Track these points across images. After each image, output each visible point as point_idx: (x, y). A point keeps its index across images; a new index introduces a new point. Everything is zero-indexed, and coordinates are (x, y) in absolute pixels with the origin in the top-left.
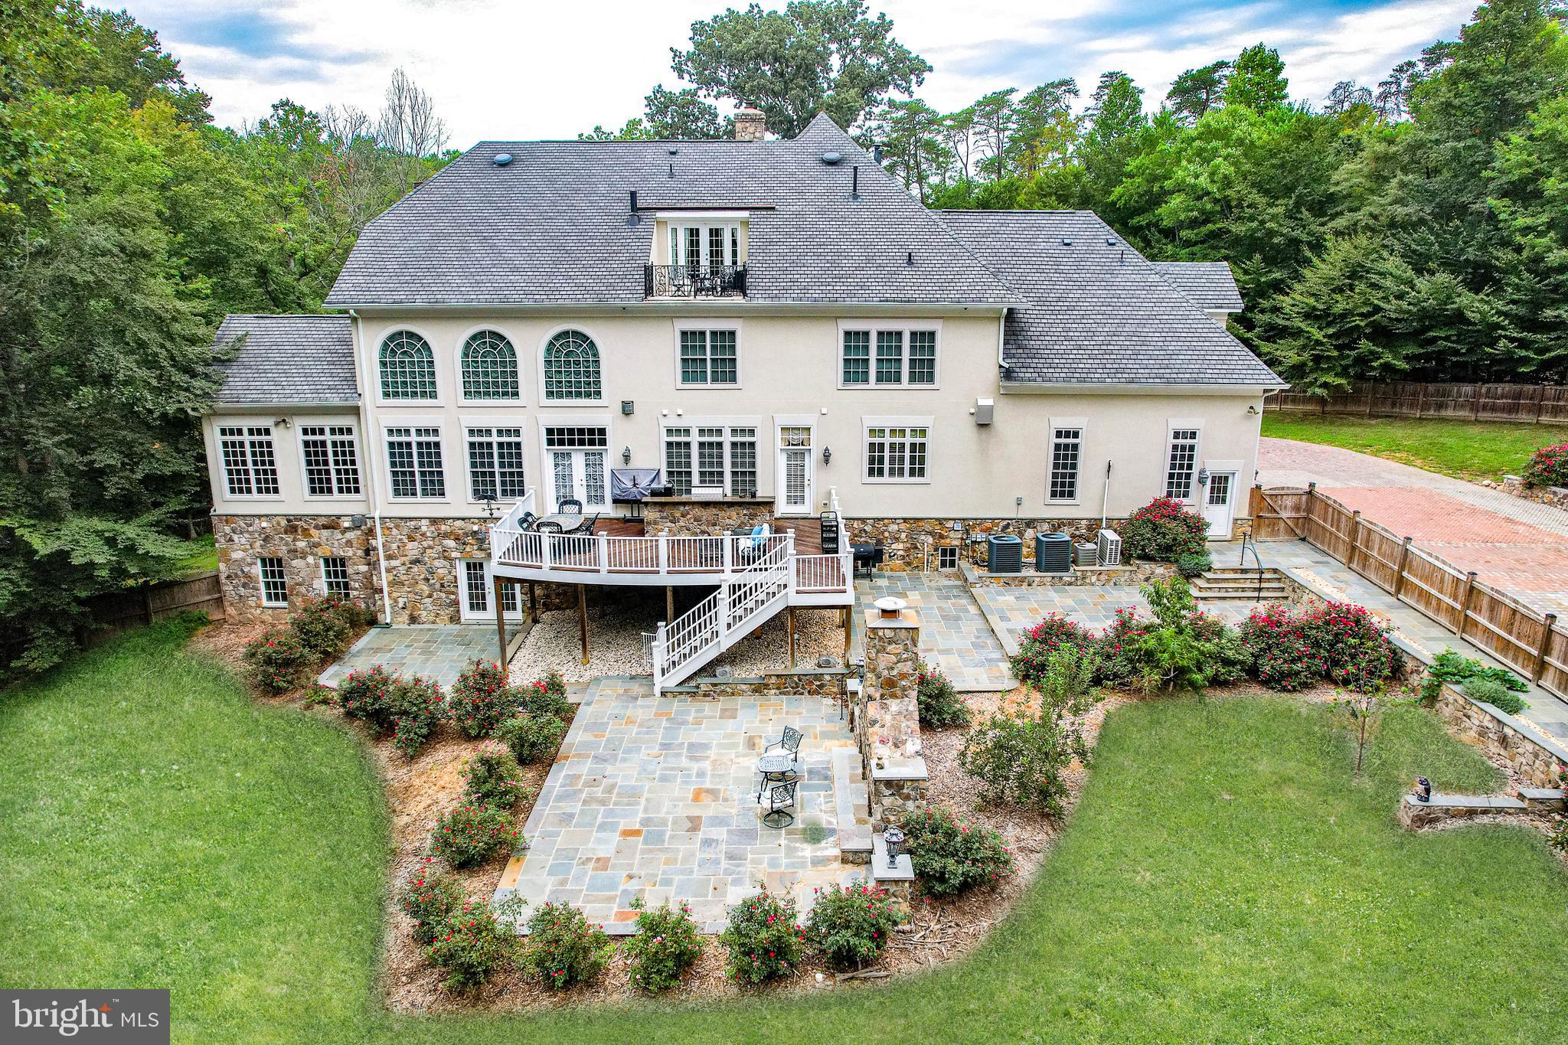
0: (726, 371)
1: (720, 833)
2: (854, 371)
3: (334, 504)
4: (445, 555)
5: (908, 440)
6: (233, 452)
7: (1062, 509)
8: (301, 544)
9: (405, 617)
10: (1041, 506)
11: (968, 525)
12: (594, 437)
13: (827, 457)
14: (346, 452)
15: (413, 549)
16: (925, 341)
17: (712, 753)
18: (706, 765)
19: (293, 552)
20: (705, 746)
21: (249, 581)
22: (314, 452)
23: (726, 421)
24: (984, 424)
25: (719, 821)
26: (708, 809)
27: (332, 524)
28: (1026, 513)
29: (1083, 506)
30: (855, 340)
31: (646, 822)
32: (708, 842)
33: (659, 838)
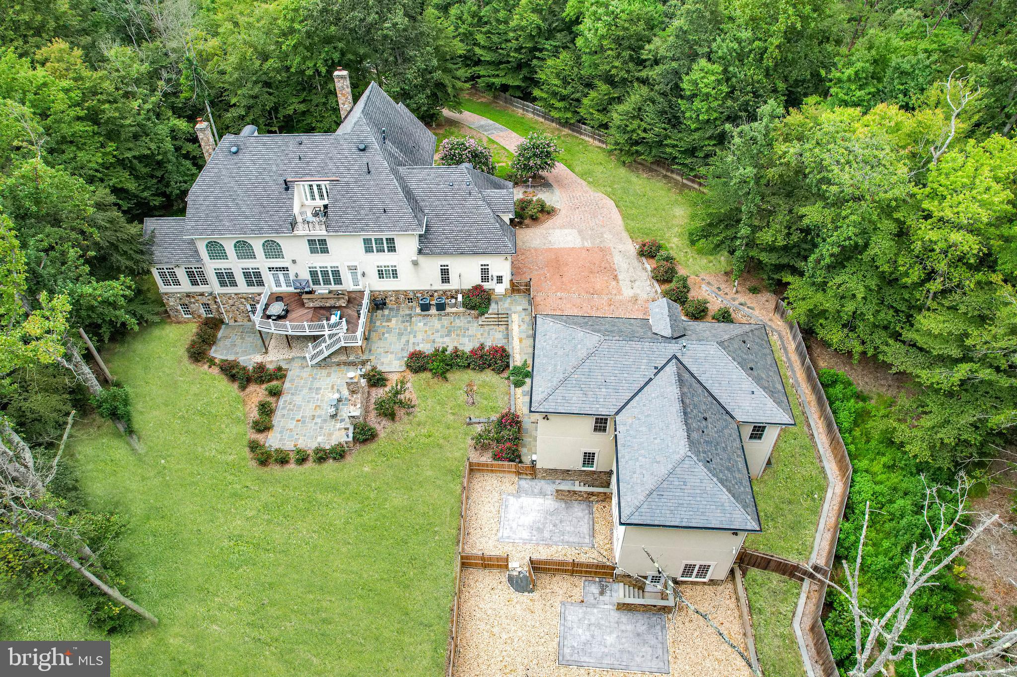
0: (325, 251)
1: (319, 420)
2: (369, 250)
3: (201, 288)
4: (242, 303)
5: (390, 269)
6: (162, 275)
7: (446, 287)
8: (193, 300)
9: (233, 320)
10: (439, 286)
11: (415, 292)
12: (285, 269)
13: (364, 275)
14: (201, 274)
15: (231, 302)
16: (391, 241)
17: (322, 391)
18: (320, 396)
19: (190, 302)
20: (320, 389)
21: (177, 311)
22: (190, 274)
23: (329, 265)
24: (415, 263)
25: (319, 416)
26: (319, 412)
27: (202, 294)
28: (434, 288)
29: (454, 285)
30: (367, 241)
31: (302, 417)
32: (316, 423)
33: (304, 422)
